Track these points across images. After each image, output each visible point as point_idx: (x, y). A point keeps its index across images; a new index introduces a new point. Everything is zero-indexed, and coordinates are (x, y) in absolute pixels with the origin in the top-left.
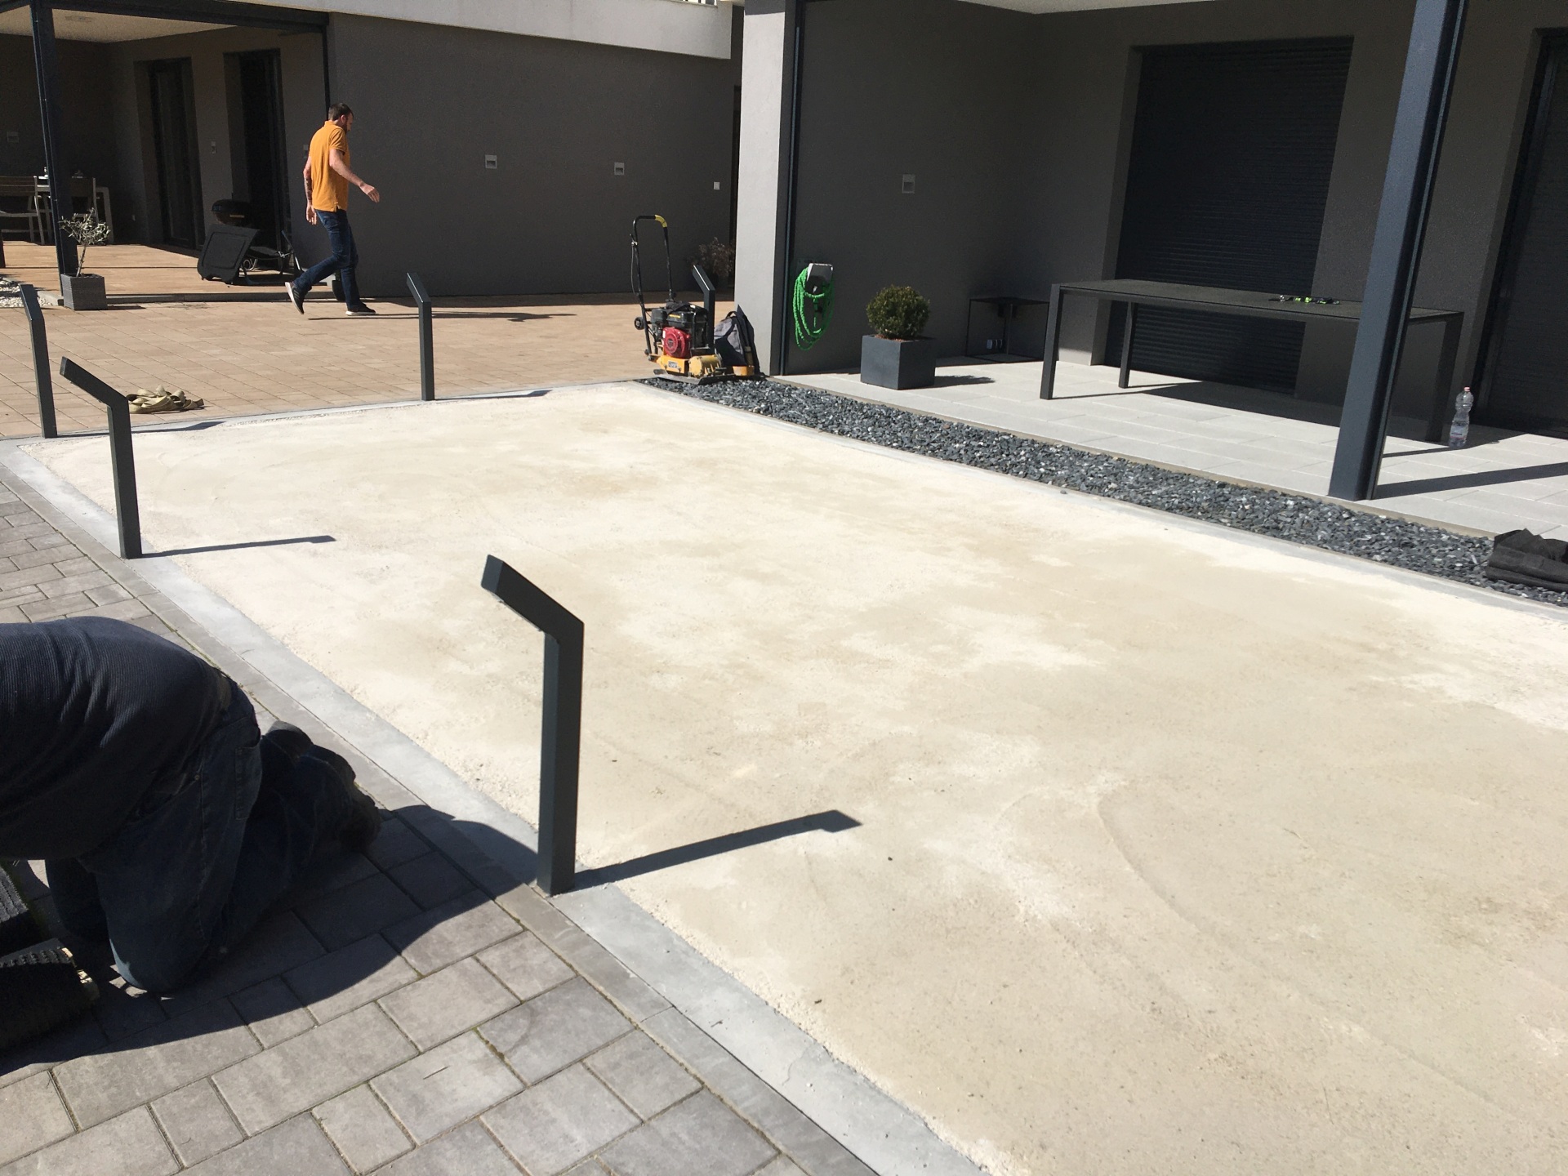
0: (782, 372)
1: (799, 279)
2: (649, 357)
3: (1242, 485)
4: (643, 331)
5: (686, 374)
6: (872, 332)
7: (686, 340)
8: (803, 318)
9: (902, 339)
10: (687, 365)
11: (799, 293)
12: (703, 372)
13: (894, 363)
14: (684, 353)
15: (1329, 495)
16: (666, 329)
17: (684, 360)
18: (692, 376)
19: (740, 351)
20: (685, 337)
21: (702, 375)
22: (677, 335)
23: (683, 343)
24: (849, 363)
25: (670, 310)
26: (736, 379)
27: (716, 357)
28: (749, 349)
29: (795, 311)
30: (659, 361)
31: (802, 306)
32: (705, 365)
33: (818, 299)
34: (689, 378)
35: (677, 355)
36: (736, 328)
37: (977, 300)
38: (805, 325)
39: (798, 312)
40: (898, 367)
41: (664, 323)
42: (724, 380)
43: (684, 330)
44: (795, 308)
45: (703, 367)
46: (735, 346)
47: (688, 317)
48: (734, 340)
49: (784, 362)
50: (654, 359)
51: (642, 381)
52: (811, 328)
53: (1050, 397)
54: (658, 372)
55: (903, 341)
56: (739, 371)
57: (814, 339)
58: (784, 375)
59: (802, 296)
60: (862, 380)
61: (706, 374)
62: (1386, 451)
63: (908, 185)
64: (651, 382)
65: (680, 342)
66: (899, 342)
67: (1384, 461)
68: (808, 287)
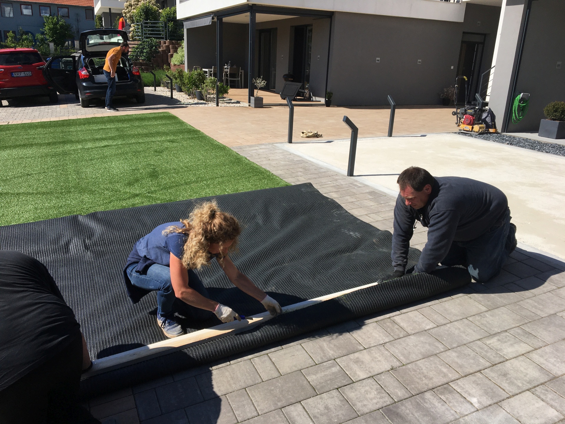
0: (505, 131)
1: (517, 98)
2: (457, 125)
4: (455, 116)
5: (471, 131)
6: (546, 118)
7: (473, 119)
8: (516, 113)
9: (559, 121)
10: (473, 128)
11: (516, 103)
12: (479, 130)
13: (555, 129)
14: (472, 124)
16: (465, 115)
17: (471, 126)
18: (474, 132)
19: (490, 124)
20: (473, 118)
21: (479, 132)
22: (470, 117)
23: (472, 120)
24: (534, 129)
25: (468, 109)
26: (490, 133)
27: (484, 125)
28: (493, 123)
29: (513, 110)
30: (461, 126)
31: (517, 108)
32: (480, 128)
33: (523, 106)
34: (473, 132)
35: (469, 124)
36: (489, 116)
38: (517, 115)
39: (515, 111)
40: (557, 131)
41: (465, 113)
42: (487, 133)
43: (473, 116)
44: (513, 109)
45: (479, 129)
46: (489, 122)
47: (475, 111)
48: (488, 120)
49: (506, 127)
50: (459, 126)
51: (456, 133)
52: (519, 116)
54: (460, 130)
56: (491, 130)
57: (519, 120)
58: (506, 132)
59: (517, 105)
60: (539, 135)
61: (480, 131)
63: (559, 65)
64: (459, 133)
65: (470, 120)
68: (520, 101)
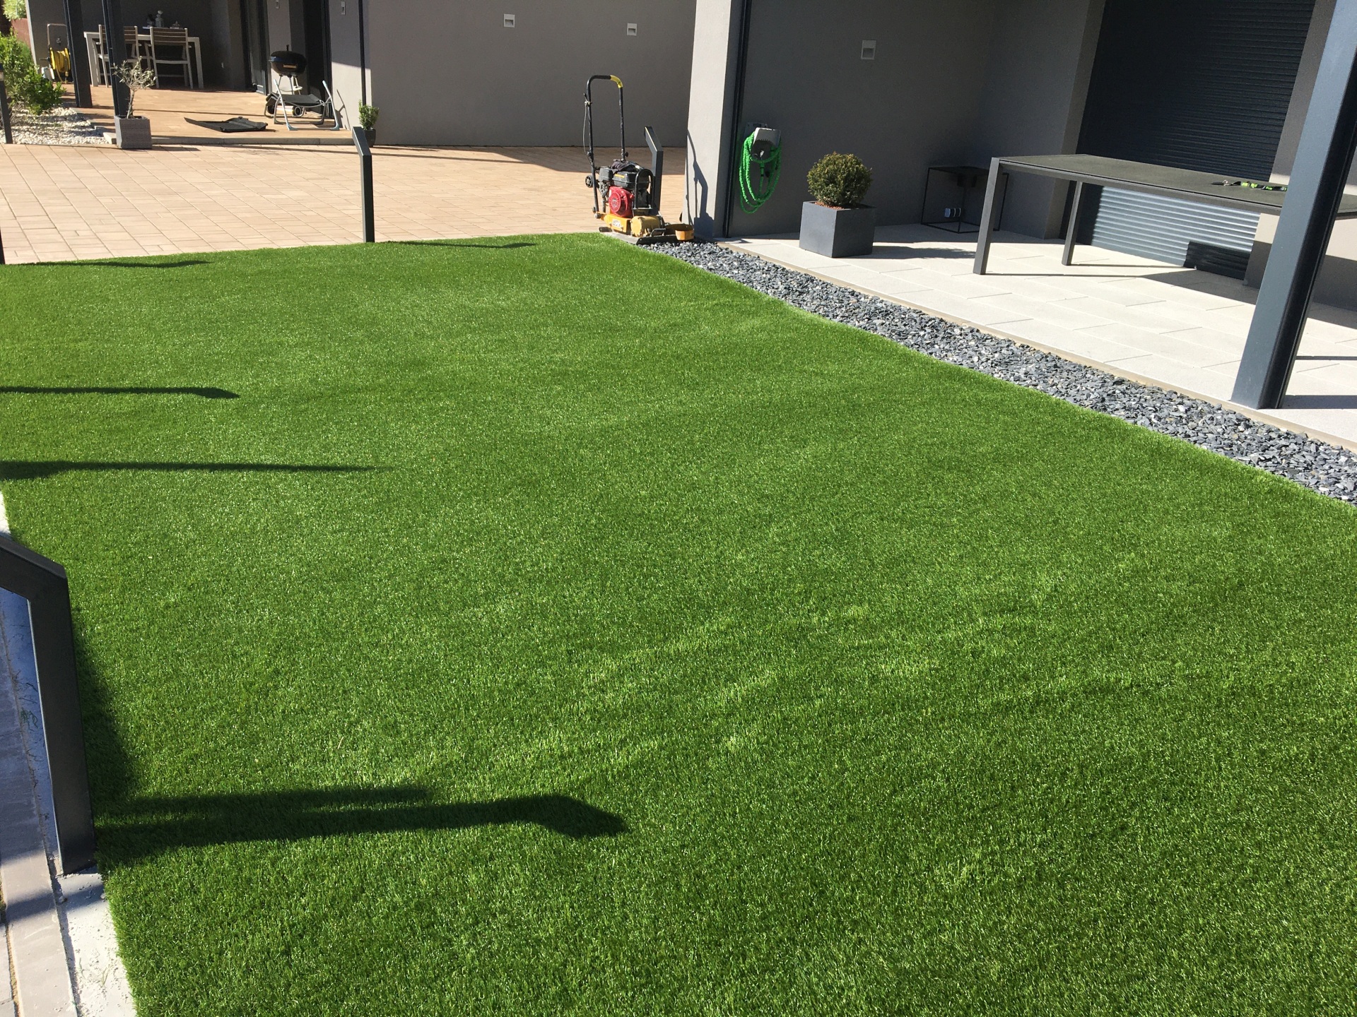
1: (746, 143)
2: (596, 214)
3: (1142, 383)
4: (593, 189)
6: (813, 199)
7: (629, 200)
8: (748, 182)
9: (840, 206)
10: (629, 224)
11: (746, 157)
12: (643, 232)
13: (830, 231)
14: (626, 212)
15: (1232, 400)
16: (612, 188)
17: (626, 220)
20: (628, 196)
21: (641, 236)
22: (621, 194)
23: (627, 203)
24: (788, 229)
25: (616, 170)
26: (674, 240)
29: (741, 174)
30: (605, 218)
31: (748, 171)
32: (646, 225)
33: (763, 164)
34: (630, 237)
35: (621, 214)
37: (935, 169)
38: (750, 189)
39: (744, 176)
40: (833, 235)
41: (610, 182)
42: (663, 241)
43: (626, 189)
44: (741, 172)
45: (643, 228)
47: (631, 178)
50: (601, 217)
52: (757, 192)
53: (983, 273)
55: (840, 209)
57: (759, 204)
59: (748, 161)
60: (800, 247)
61: (646, 233)
62: (1300, 353)
63: (869, 51)
65: (623, 203)
66: (835, 210)
67: (1297, 363)
68: (755, 151)
